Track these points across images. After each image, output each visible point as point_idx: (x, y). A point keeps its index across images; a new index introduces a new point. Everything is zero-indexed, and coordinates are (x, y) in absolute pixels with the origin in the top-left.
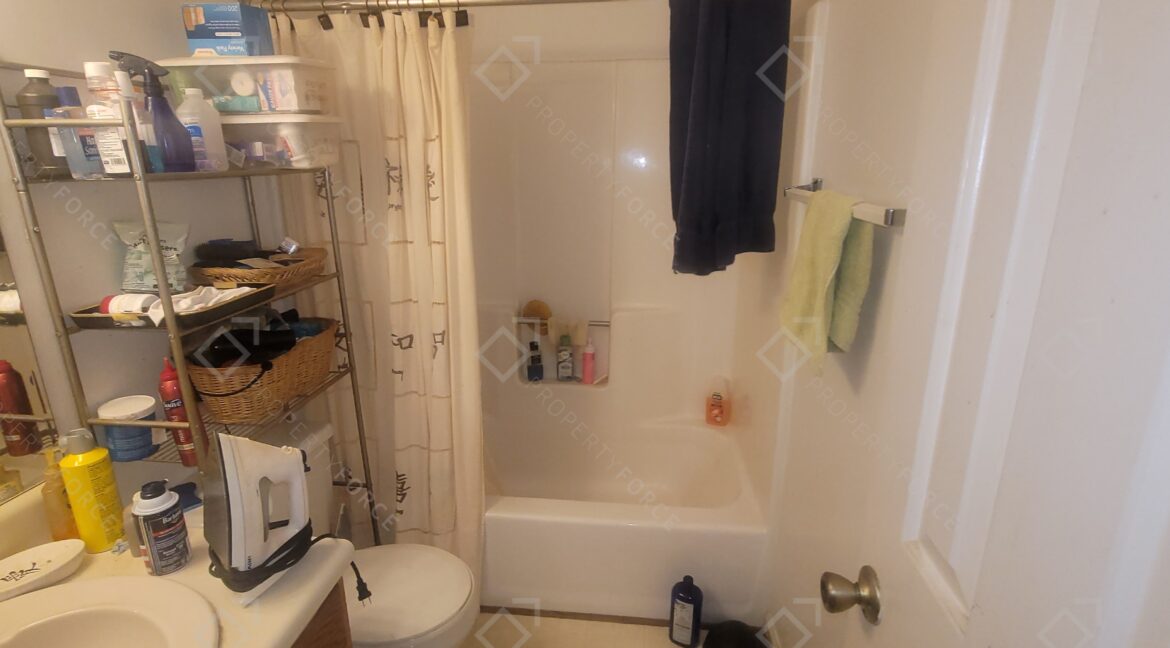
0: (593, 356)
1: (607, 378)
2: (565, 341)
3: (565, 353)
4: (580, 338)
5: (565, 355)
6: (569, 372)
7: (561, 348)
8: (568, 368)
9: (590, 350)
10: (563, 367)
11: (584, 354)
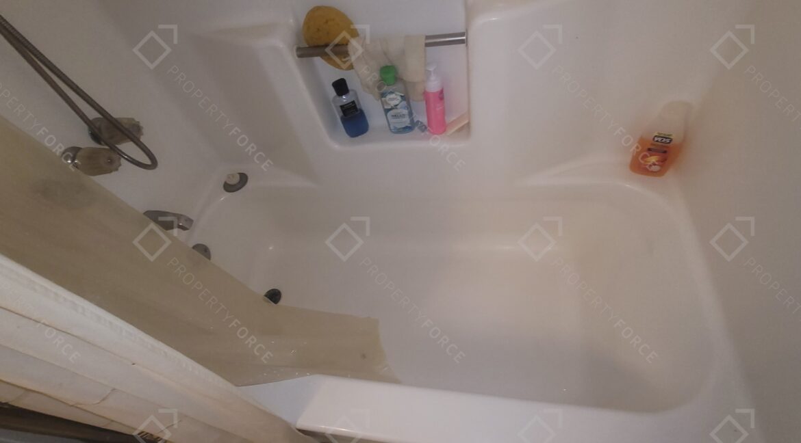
0: (441, 95)
1: (468, 124)
2: (390, 75)
3: (392, 96)
4: (412, 69)
5: (394, 99)
6: (406, 121)
7: (385, 88)
8: (403, 116)
9: (433, 86)
10: (395, 116)
11: (426, 95)
